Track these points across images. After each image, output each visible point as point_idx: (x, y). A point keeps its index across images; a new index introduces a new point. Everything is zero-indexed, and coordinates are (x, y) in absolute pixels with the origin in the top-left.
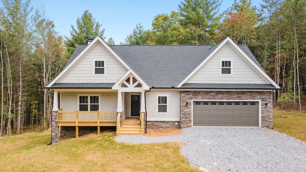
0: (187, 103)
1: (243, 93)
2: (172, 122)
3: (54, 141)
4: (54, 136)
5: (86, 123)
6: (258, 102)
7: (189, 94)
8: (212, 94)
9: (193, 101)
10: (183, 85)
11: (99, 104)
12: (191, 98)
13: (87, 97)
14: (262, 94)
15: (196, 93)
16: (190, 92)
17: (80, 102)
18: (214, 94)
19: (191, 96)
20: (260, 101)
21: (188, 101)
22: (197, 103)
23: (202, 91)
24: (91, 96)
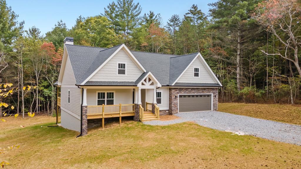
0: (176, 97)
1: (205, 89)
2: (164, 110)
3: (85, 132)
4: (85, 128)
5: (111, 115)
6: (211, 95)
7: (177, 90)
8: (189, 90)
9: (179, 95)
10: (175, 84)
11: (114, 99)
12: (178, 93)
13: (104, 93)
14: (213, 90)
15: (181, 89)
16: (177, 88)
17: (99, 98)
18: (190, 90)
19: (178, 91)
20: (212, 94)
21: (176, 95)
22: (181, 96)
23: (184, 88)
24: (107, 93)
